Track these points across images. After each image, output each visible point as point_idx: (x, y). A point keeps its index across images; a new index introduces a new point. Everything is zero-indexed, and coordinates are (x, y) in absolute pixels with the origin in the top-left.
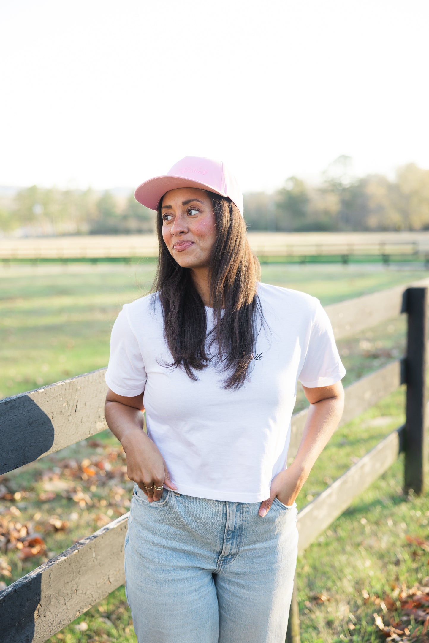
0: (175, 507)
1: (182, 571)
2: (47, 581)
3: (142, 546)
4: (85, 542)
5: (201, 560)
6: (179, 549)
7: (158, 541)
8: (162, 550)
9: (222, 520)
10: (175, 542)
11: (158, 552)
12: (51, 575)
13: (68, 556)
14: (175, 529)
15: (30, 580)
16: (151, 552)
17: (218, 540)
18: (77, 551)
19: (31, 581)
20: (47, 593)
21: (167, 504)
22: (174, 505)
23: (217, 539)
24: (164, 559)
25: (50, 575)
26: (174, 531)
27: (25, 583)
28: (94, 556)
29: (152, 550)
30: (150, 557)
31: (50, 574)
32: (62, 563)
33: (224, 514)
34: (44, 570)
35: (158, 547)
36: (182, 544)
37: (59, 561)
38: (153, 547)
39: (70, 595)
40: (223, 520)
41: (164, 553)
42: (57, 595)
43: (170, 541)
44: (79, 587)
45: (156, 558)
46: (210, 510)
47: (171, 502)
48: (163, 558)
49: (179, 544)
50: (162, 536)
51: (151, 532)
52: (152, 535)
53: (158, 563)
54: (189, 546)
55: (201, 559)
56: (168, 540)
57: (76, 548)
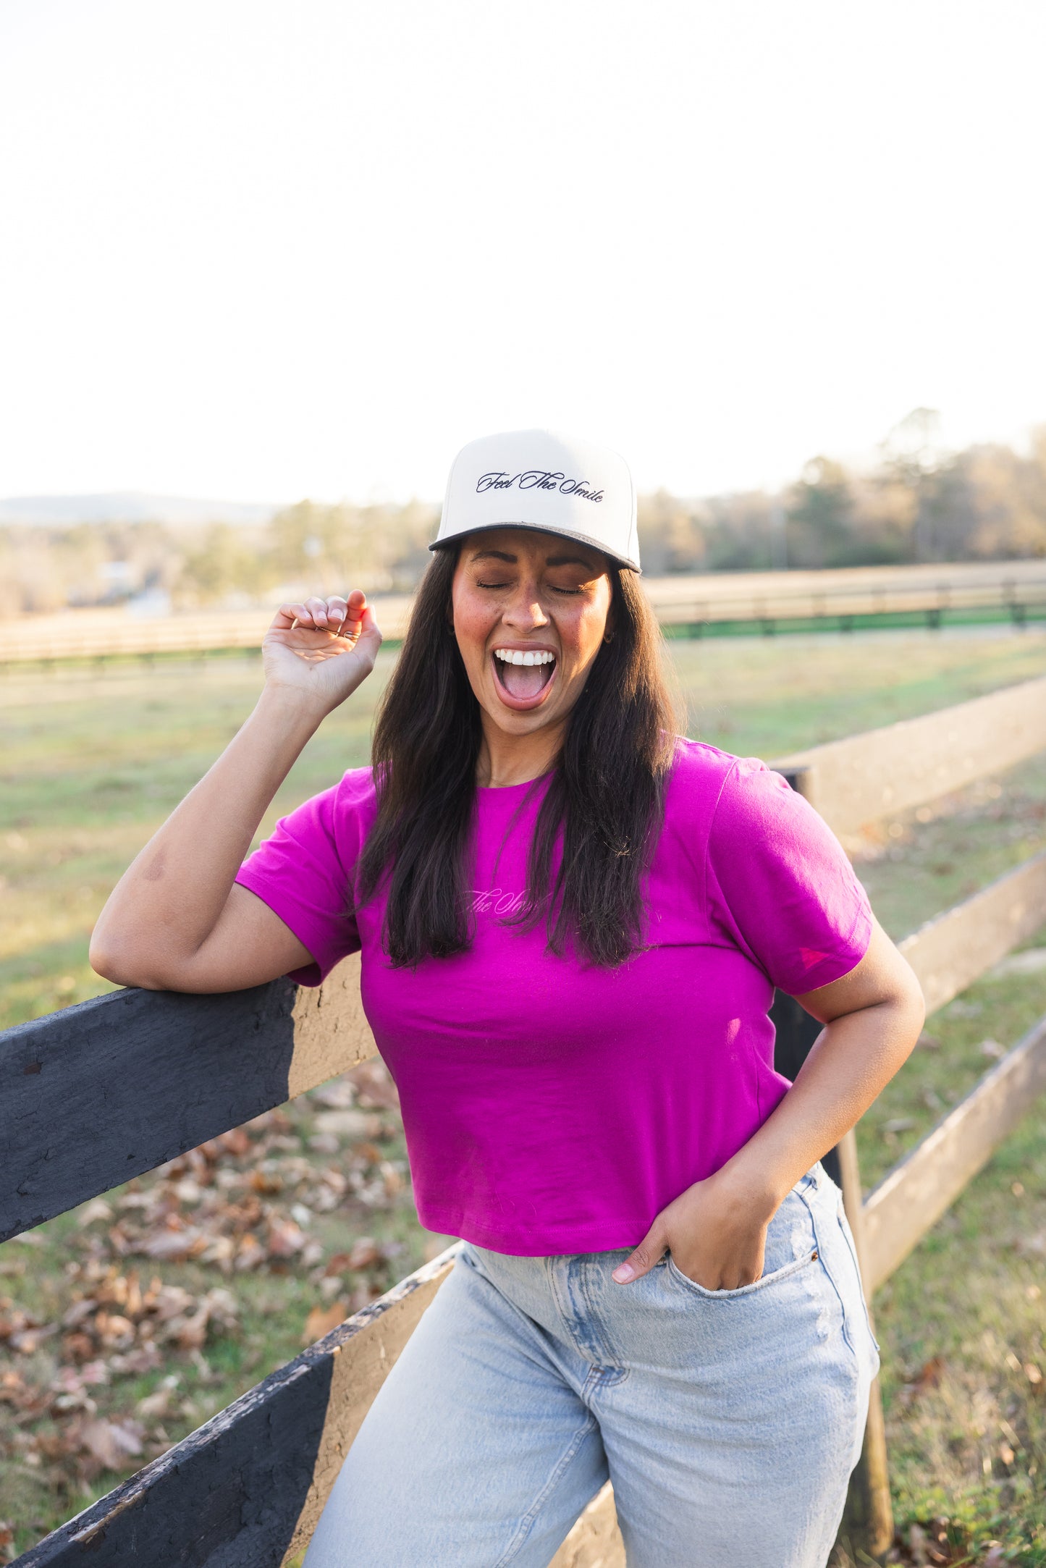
2: (262, 1434)
4: (358, 1324)
15: (216, 1438)
18: (337, 1348)
27: (201, 1447)
28: (383, 1354)
32: (299, 1382)
37: (293, 1378)
57: (335, 1342)
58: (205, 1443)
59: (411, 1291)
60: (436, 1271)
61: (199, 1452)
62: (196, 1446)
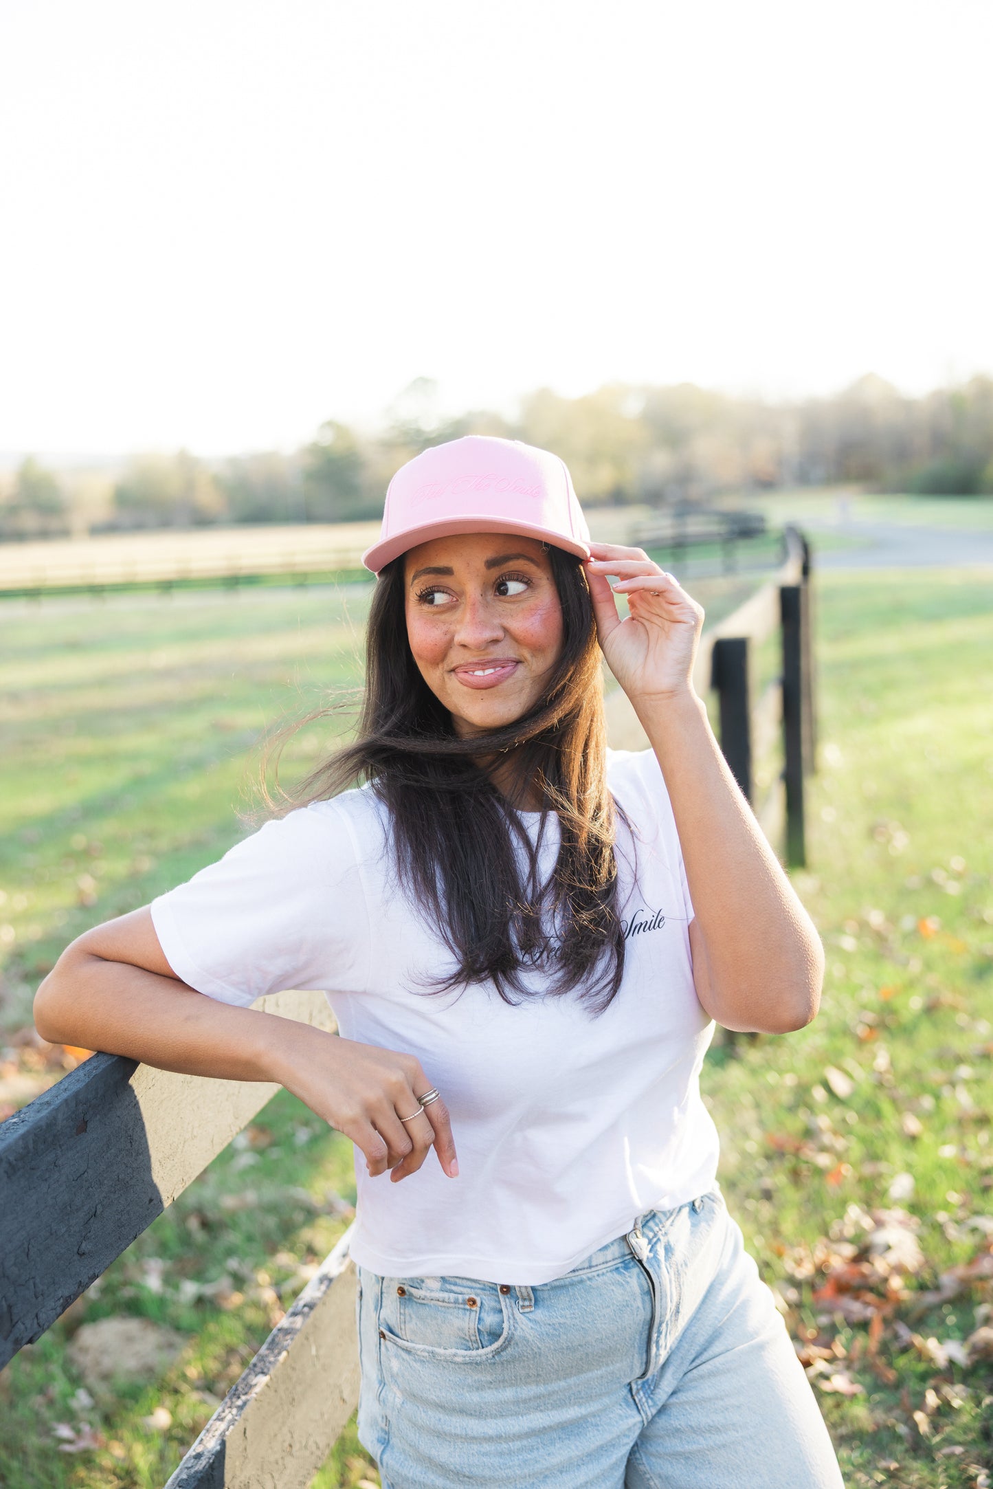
0: (530, 1340)
1: (564, 1474)
2: (240, 1450)
3: (458, 1450)
4: (294, 1326)
5: (600, 1421)
6: (550, 1427)
7: (499, 1429)
8: (511, 1445)
9: (643, 1311)
10: (539, 1415)
11: (501, 1454)
12: (247, 1432)
13: (272, 1372)
14: (534, 1387)
15: (211, 1461)
16: (485, 1460)
17: (636, 1355)
18: (284, 1354)
19: (213, 1462)
20: (242, 1478)
21: (509, 1342)
22: (528, 1336)
23: (633, 1356)
24: (520, 1465)
25: (245, 1433)
26: (532, 1392)
27: (201, 1472)
28: (314, 1352)
29: (486, 1454)
30: (487, 1473)
31: (245, 1429)
32: (262, 1393)
33: (644, 1294)
34: (233, 1424)
35: (501, 1443)
36: (554, 1412)
37: (257, 1389)
38: (487, 1447)
39: (280, 1462)
40: (644, 1309)
41: (516, 1450)
42: (259, 1473)
43: (525, 1417)
44: (295, 1436)
45: (500, 1470)
46: (613, 1304)
47: (518, 1333)
48: (517, 1462)
49: (548, 1415)
50: (504, 1414)
51: (476, 1416)
52: (477, 1421)
53: (509, 1478)
54: (572, 1409)
55: (598, 1419)
56: (520, 1417)
57: (280, 1347)
58: (204, 1468)
59: (328, 1287)
60: (341, 1264)
61: (202, 1477)
62: (196, 1472)
